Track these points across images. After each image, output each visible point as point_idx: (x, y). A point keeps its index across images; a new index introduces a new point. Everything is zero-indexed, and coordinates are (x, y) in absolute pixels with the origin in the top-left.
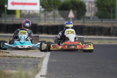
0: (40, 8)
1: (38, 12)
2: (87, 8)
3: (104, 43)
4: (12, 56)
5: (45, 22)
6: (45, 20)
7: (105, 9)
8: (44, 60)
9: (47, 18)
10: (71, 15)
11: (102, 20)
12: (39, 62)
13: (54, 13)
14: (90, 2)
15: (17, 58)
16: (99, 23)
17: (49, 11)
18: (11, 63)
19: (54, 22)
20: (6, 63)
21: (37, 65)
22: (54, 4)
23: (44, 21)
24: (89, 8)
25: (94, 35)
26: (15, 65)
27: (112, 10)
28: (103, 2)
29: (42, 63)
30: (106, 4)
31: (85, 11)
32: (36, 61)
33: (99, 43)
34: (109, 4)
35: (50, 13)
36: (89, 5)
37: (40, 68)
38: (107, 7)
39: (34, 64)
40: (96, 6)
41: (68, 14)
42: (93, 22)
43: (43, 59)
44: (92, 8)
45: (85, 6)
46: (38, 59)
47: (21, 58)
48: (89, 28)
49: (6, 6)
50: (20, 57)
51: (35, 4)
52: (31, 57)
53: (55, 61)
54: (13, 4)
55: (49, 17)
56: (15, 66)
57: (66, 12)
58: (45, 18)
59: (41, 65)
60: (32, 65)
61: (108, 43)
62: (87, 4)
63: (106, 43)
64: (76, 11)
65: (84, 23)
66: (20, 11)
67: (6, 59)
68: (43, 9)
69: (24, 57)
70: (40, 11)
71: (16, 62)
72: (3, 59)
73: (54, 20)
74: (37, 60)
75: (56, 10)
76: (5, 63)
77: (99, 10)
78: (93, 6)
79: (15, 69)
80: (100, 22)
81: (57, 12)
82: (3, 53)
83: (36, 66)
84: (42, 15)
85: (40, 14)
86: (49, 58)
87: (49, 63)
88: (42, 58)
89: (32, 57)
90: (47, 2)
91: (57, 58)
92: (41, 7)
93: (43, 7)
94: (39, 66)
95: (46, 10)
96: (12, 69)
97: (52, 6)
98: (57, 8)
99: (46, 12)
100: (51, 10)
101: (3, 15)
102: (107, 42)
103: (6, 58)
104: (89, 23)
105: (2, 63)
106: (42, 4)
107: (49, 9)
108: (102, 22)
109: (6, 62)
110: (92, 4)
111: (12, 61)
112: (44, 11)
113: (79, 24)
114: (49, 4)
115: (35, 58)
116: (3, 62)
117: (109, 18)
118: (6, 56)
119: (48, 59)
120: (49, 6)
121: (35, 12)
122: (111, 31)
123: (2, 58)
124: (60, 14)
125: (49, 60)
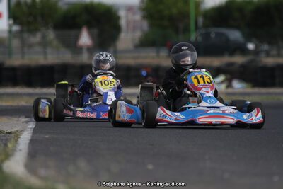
0: (10, 26)
2: (123, 22)
5: (23, 58)
6: (23, 54)
7: (166, 23)
10: (85, 39)
11: (158, 52)
12: (11, 139)
13: (44, 37)
14: (130, 9)
16: (152, 58)
17: (33, 31)
19: (45, 58)
22: (43, 16)
24: (128, 23)
27: (181, 26)
28: (161, 7)
29: (16, 141)
30: (166, 12)
31: (118, 29)
32: (4, 138)
34: (174, 11)
35: (35, 36)
36: (127, 16)
38: (171, 19)
40: (144, 17)
41: (77, 37)
42: (136, 55)
44: (135, 21)
45: (118, 18)
53: (47, 137)
55: (30, 46)
57: (73, 32)
58: (22, 48)
59: (15, 147)
62: (122, 13)
64: (95, 31)
68: (16, 28)
70: (10, 31)
73: (45, 54)
74: (5, 136)
75: (48, 28)
77: (151, 26)
78: (138, 17)
80: (154, 54)
81: (51, 35)
84: (16, 43)
85: (10, 39)
87: (32, 142)
88: (15, 133)
91: (52, 131)
92: (11, 22)
93: (15, 23)
98: (51, 25)
99: (25, 35)
100: (37, 30)
106: (14, 14)
107: (32, 27)
108: (158, 56)
110: (134, 14)
112: (21, 32)
114: (31, 15)
119: (31, 135)
120: (31, 19)
124: (58, 37)
125: (32, 136)
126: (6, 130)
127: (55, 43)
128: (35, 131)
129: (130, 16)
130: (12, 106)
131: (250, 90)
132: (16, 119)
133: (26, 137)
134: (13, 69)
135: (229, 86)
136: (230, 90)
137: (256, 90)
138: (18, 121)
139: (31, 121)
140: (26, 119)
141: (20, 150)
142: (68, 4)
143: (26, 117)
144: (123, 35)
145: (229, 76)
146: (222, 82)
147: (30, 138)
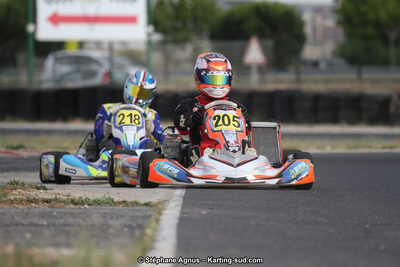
0: (149, 34)
1: (142, 47)
2: (308, 30)
3: (370, 147)
4: (57, 200)
5: (166, 80)
7: (370, 31)
8: (165, 212)
9: (171, 68)
10: (255, 54)
11: (359, 73)
12: (150, 216)
13: (196, 50)
14: (318, 10)
15: (72, 206)
16: (351, 81)
17: (180, 42)
18: (54, 225)
20: (37, 225)
21: (141, 227)
22: (195, 20)
23: (162, 78)
24: (314, 29)
25: (335, 121)
26: (66, 229)
27: (392, 35)
28: (364, 8)
29: (158, 221)
30: (371, 16)
31: (301, 39)
32: (140, 214)
33: (350, 148)
34: (383, 14)
35: (183, 49)
36: (314, 22)
37: (153, 240)
38: (378, 25)
39: (130, 227)
40: (339, 23)
41: (243, 52)
42: (328, 76)
43: (160, 206)
44: (325, 29)
45: (301, 24)
46: (144, 208)
47: (86, 206)
48: (317, 98)
49: (30, 28)
50: (83, 203)
51: (132, 20)
52: (120, 203)
53: (204, 212)
54: (55, 19)
55: (178, 63)
56: (67, 234)
57: (237, 44)
58: (166, 65)
59: (156, 230)
60: (126, 229)
61: (384, 147)
62: (307, 17)
63: (377, 148)
65: (298, 80)
66: (81, 44)
67: (36, 211)
68: (157, 37)
69: (97, 202)
70: (149, 43)
71: (71, 220)
72: (26, 211)
74: (140, 210)
75: (202, 38)
76: (31, 225)
77: (349, 35)
78: (330, 22)
79: (68, 246)
80: (353, 76)
81: (206, 45)
82: (24, 189)
83: (137, 233)
84: (157, 58)
85: (148, 52)
86: (181, 203)
87: (183, 223)
88: (160, 203)
89: (124, 202)
90: (170, 11)
91: (210, 202)
92: (151, 29)
93: (157, 30)
94: (149, 231)
95: (170, 38)
96: (56, 245)
97: (190, 24)
98: (206, 33)
99: (170, 47)
100: (186, 40)
101: (21, 58)
102: (379, 146)
103: (34, 205)
104: (315, 81)
105: (22, 225)
106: (154, 20)
107: (180, 36)
108: (360, 79)
109: (36, 220)
110: (324, 18)
111: (56, 217)
112: (164, 43)
113: (283, 86)
114: (177, 18)
115: (136, 203)
116: (24, 222)
117: (385, 63)
118: (36, 201)
119: (179, 208)
120: (178, 24)
121: (133, 47)
122: (392, 109)
123: (21, 207)
125: (182, 212)
126: (142, 202)
128: (186, 202)
129: (319, 20)
133: (172, 212)
141: (165, 238)
142: (229, 3)
147: (178, 215)
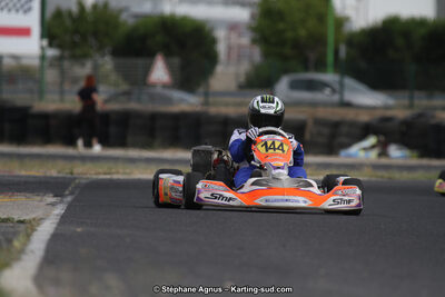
0: (42, 48)
1: (36, 62)
2: (221, 48)
5: (62, 100)
6: (62, 93)
7: (287, 51)
8: (39, 229)
9: (67, 87)
10: (160, 72)
13: (96, 67)
14: (233, 27)
17: (79, 58)
22: (95, 34)
23: (56, 97)
24: (230, 48)
27: (312, 56)
28: (281, 26)
29: (28, 236)
30: (289, 34)
31: (212, 58)
34: (302, 33)
35: (83, 65)
36: (228, 38)
38: (297, 45)
40: (254, 41)
41: (148, 70)
42: (238, 100)
43: (34, 223)
44: (240, 47)
45: (214, 41)
51: (25, 32)
53: (79, 230)
57: (140, 62)
58: (62, 83)
59: (25, 245)
62: (220, 34)
64: (176, 61)
65: (207, 104)
68: (52, 52)
70: (43, 57)
74: (13, 227)
75: (103, 56)
77: (266, 55)
78: (245, 40)
81: (107, 63)
83: (5, 246)
84: (51, 75)
85: (42, 67)
86: (57, 221)
87: (55, 238)
90: (68, 23)
91: (88, 221)
92: (45, 42)
93: (51, 45)
95: (67, 53)
97: (92, 41)
98: (108, 49)
99: (66, 64)
100: (85, 56)
104: (227, 105)
106: (50, 32)
107: (78, 52)
110: (240, 35)
112: (60, 58)
114: (76, 31)
115: (9, 220)
119: (54, 226)
120: (77, 38)
121: (25, 62)
122: (307, 136)
124: (117, 68)
125: (56, 229)
126: (16, 218)
127: (113, 77)
128: (63, 219)
129: (235, 39)
130: (35, 177)
131: (415, 161)
132: (39, 198)
133: (45, 230)
134: (45, 116)
135: (383, 154)
136: (384, 161)
137: (425, 162)
138: (41, 201)
139: (61, 202)
140: (54, 200)
141: (32, 252)
142: (136, 16)
143: (56, 196)
144: (219, 69)
145: (382, 138)
146: (373, 147)
